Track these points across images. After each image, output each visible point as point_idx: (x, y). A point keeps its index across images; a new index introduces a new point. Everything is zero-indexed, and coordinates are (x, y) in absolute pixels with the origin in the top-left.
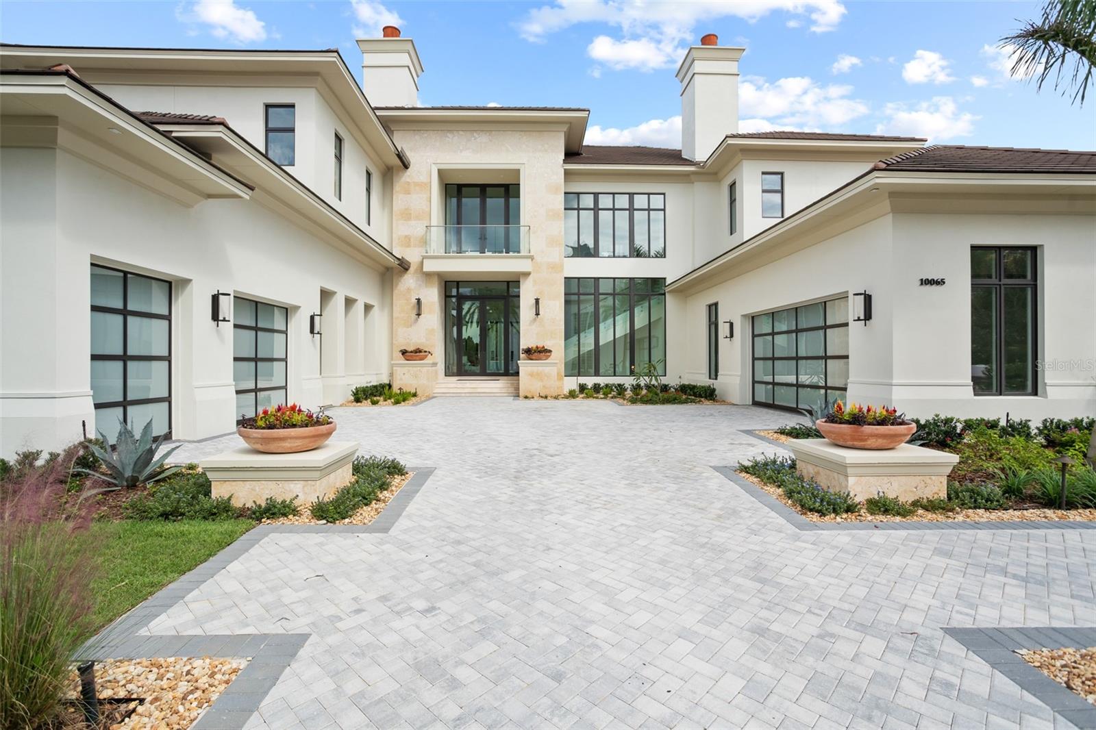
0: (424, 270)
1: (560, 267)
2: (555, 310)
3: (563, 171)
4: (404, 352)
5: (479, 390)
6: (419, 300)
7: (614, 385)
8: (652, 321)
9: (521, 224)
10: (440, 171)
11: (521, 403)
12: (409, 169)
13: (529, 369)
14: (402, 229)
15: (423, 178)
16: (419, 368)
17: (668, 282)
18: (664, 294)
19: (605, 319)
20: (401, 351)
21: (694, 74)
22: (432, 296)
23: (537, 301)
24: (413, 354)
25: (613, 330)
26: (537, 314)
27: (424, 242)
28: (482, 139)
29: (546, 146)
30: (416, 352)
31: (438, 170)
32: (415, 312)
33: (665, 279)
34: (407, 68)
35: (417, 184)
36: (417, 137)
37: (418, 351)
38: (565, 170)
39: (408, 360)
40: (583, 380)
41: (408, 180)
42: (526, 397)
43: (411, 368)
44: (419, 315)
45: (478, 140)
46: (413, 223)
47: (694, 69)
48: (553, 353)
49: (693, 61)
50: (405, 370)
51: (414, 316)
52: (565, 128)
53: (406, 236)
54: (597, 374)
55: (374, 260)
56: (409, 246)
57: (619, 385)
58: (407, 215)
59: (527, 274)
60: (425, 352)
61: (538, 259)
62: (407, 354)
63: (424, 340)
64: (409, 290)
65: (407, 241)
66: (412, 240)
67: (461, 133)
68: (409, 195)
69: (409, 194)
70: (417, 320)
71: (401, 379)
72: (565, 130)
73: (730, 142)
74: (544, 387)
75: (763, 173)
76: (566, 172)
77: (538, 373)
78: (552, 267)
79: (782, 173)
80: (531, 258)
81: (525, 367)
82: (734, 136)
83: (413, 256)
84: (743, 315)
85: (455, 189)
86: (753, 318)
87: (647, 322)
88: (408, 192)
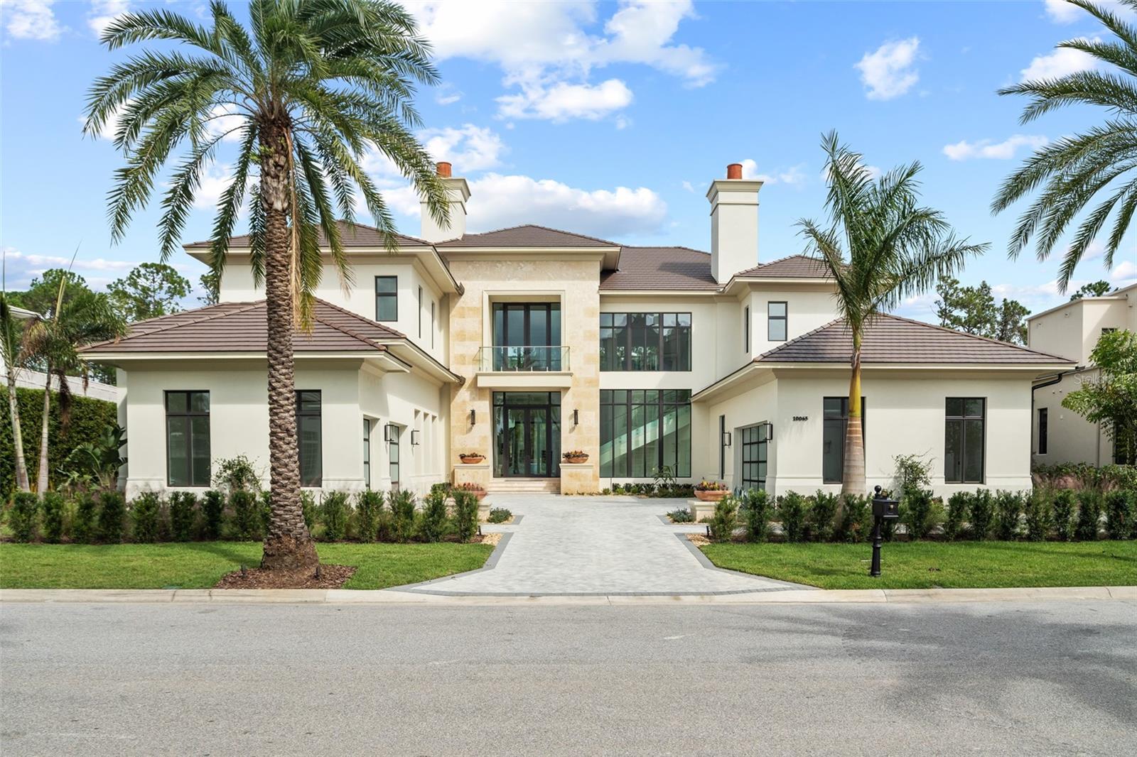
0: (478, 385)
1: (597, 382)
2: (591, 419)
3: (599, 296)
4: (462, 457)
5: (526, 489)
6: (473, 412)
7: (642, 485)
8: (679, 428)
9: (563, 344)
10: (490, 297)
11: (562, 497)
12: (463, 296)
13: (569, 471)
14: (457, 349)
15: (476, 304)
16: (475, 470)
17: (693, 393)
18: (690, 404)
19: (638, 426)
20: (460, 455)
21: (718, 204)
22: (484, 408)
23: (576, 412)
24: (469, 458)
25: (645, 435)
26: (576, 423)
27: (478, 360)
28: (528, 268)
29: (584, 274)
30: (473, 457)
31: (489, 296)
32: (470, 421)
33: (691, 390)
34: (460, 204)
35: (470, 309)
36: (470, 267)
37: (474, 455)
38: (601, 295)
39: (465, 463)
40: (616, 480)
41: (463, 305)
42: (567, 494)
43: (468, 470)
44: (473, 423)
45: (524, 269)
46: (467, 343)
47: (718, 200)
48: (589, 457)
49: (717, 192)
50: (465, 471)
51: (470, 425)
52: (601, 258)
53: (461, 355)
54: (629, 475)
55: (436, 378)
56: (464, 364)
57: (648, 485)
58: (462, 337)
59: (567, 389)
60: (480, 456)
61: (576, 375)
62: (466, 458)
63: (477, 446)
64: (464, 402)
65: (462, 360)
66: (466, 358)
67: (509, 263)
68: (463, 319)
69: (464, 317)
70: (471, 428)
71: (461, 479)
72: (601, 259)
73: (737, 280)
74: (582, 486)
75: (769, 302)
76: (601, 296)
77: (576, 475)
78: (589, 383)
79: (786, 303)
80: (571, 375)
81: (566, 469)
82: (741, 275)
83: (467, 372)
84: (735, 429)
85: (501, 307)
86: (743, 430)
87: (675, 430)
88: (462, 316)
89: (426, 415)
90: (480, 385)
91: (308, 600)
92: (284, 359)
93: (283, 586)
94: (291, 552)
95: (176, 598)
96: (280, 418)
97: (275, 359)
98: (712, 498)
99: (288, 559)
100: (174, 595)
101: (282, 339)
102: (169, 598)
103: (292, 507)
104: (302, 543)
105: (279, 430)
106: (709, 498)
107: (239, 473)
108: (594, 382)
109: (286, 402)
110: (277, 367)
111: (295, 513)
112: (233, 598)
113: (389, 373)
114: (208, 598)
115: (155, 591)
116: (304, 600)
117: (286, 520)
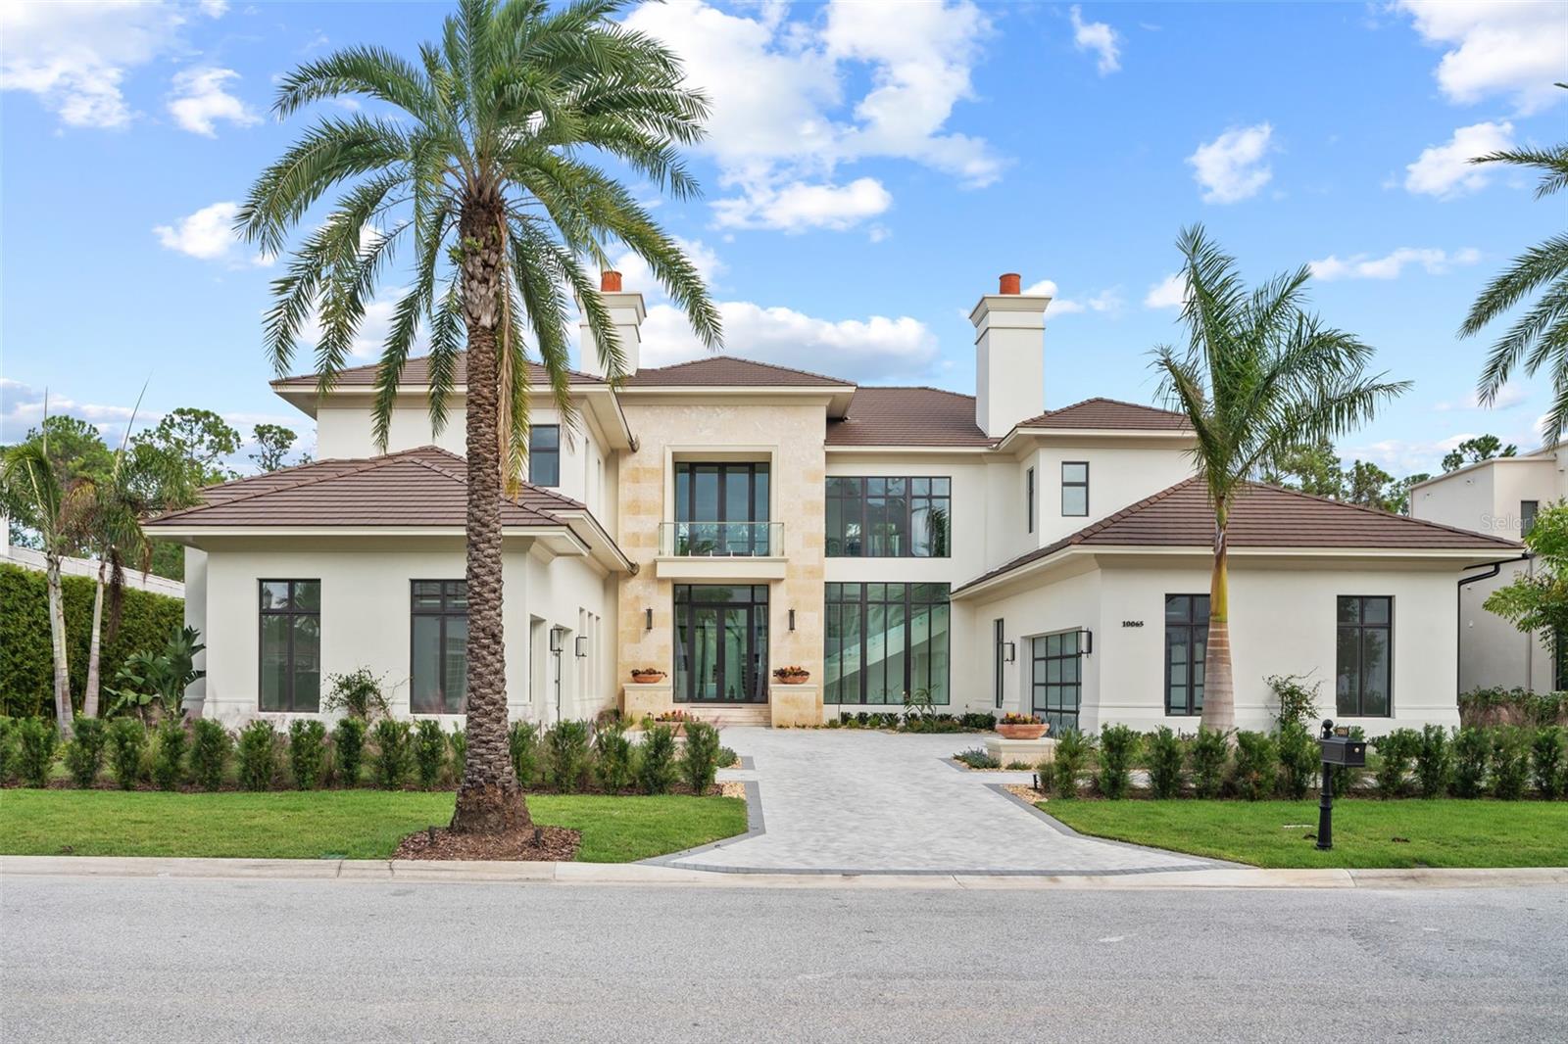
0: (658, 576)
1: (821, 571)
2: (813, 622)
3: (824, 454)
4: (635, 674)
6: (649, 612)
7: (883, 714)
8: (932, 636)
9: (774, 518)
10: (675, 456)
11: (775, 731)
12: (638, 452)
13: (784, 694)
14: (630, 525)
15: (655, 464)
16: (654, 692)
17: (953, 588)
18: (949, 603)
19: (875, 633)
20: (633, 671)
21: (987, 328)
22: (663, 605)
23: (792, 613)
24: (644, 676)
25: (885, 644)
26: (792, 628)
27: (659, 541)
29: (804, 424)
30: (650, 674)
31: (673, 453)
32: (645, 624)
33: (949, 584)
34: (633, 327)
35: (647, 471)
36: (648, 413)
37: (651, 672)
38: (827, 452)
39: (638, 682)
40: (845, 708)
41: (637, 465)
42: (781, 727)
43: (645, 692)
44: (649, 628)
45: (721, 416)
46: (642, 517)
47: (987, 323)
48: (810, 676)
49: (986, 312)
50: (638, 694)
51: (643, 628)
52: (827, 402)
53: (634, 534)
54: (863, 701)
56: (638, 546)
57: (890, 715)
58: (635, 508)
59: (779, 580)
60: (660, 673)
61: (793, 562)
62: (641, 675)
63: (654, 659)
64: (636, 597)
65: (635, 539)
66: (641, 539)
67: (701, 408)
68: (637, 485)
69: (638, 482)
70: (647, 634)
71: (633, 705)
72: (827, 407)
73: (1021, 431)
74: (801, 715)
75: (1064, 463)
76: (828, 454)
77: (793, 700)
78: (810, 572)
79: (1087, 464)
80: (786, 561)
81: (777, 691)
82: (1025, 425)
83: (641, 556)
84: (1023, 637)
85: (687, 468)
86: (1033, 639)
87: (927, 638)
88: (636, 480)
89: (590, 615)
90: (659, 574)
91: (530, 876)
92: (491, 535)
93: (490, 856)
94: (496, 807)
95: (343, 872)
96: (483, 618)
97: (479, 534)
98: (1023, 734)
99: (493, 818)
100: (340, 868)
101: (489, 507)
102: (334, 872)
103: (499, 744)
104: (511, 795)
105: (482, 635)
106: (1019, 734)
107: (359, 694)
108: (813, 572)
109: (493, 595)
110: (482, 546)
111: (502, 752)
112: (424, 874)
113: (559, 558)
114: (389, 873)
115: (312, 861)
116: (524, 876)
117: (489, 763)
